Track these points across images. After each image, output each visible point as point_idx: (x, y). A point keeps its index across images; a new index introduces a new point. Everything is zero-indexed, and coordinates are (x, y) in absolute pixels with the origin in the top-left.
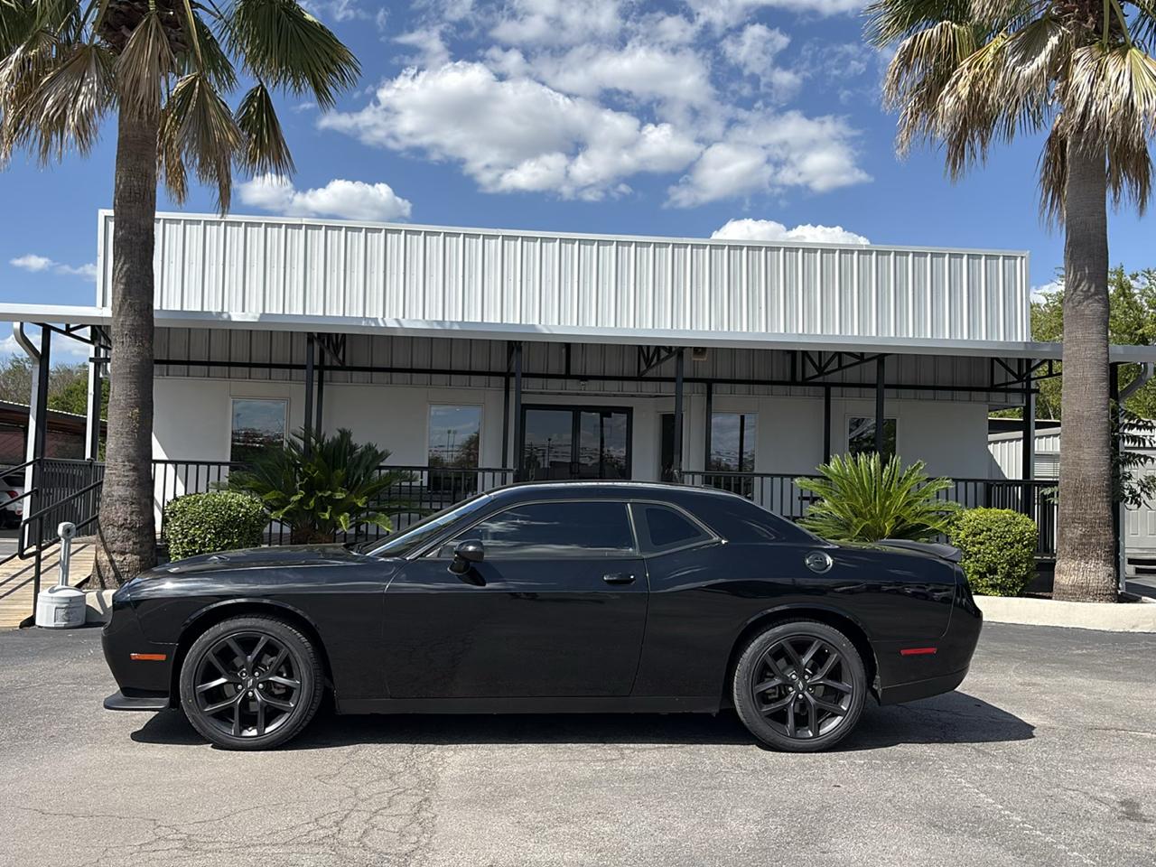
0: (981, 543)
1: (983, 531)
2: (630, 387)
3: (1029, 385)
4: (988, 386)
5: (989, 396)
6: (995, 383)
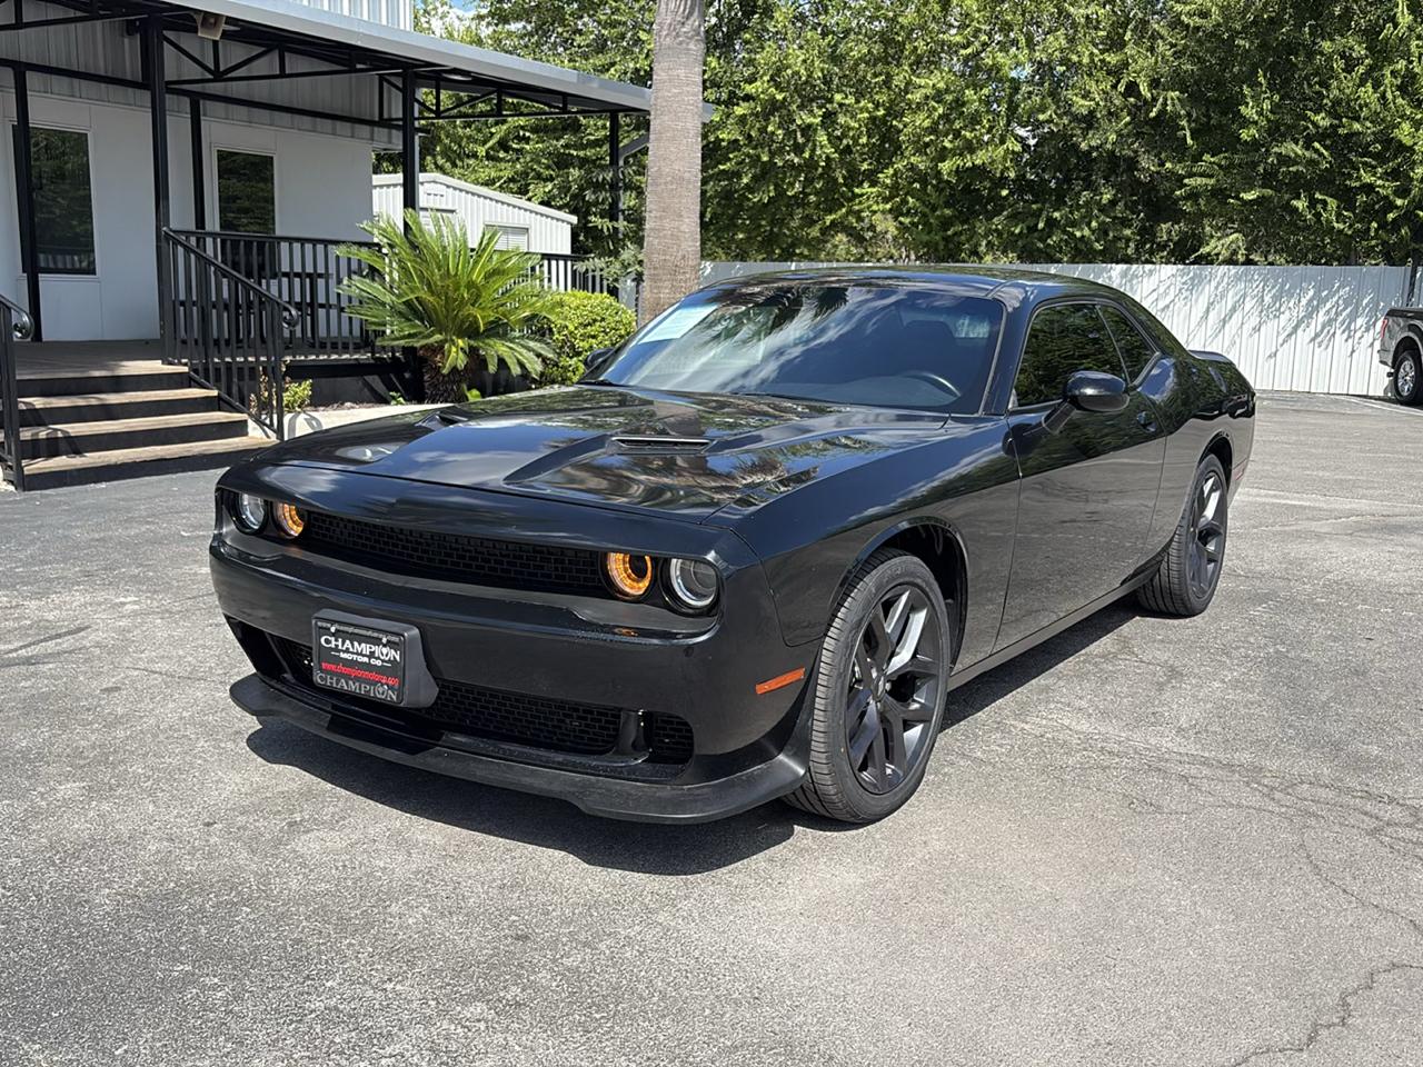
0: (594, 337)
1: (595, 321)
4: (377, 119)
5: (372, 133)
6: (386, 116)
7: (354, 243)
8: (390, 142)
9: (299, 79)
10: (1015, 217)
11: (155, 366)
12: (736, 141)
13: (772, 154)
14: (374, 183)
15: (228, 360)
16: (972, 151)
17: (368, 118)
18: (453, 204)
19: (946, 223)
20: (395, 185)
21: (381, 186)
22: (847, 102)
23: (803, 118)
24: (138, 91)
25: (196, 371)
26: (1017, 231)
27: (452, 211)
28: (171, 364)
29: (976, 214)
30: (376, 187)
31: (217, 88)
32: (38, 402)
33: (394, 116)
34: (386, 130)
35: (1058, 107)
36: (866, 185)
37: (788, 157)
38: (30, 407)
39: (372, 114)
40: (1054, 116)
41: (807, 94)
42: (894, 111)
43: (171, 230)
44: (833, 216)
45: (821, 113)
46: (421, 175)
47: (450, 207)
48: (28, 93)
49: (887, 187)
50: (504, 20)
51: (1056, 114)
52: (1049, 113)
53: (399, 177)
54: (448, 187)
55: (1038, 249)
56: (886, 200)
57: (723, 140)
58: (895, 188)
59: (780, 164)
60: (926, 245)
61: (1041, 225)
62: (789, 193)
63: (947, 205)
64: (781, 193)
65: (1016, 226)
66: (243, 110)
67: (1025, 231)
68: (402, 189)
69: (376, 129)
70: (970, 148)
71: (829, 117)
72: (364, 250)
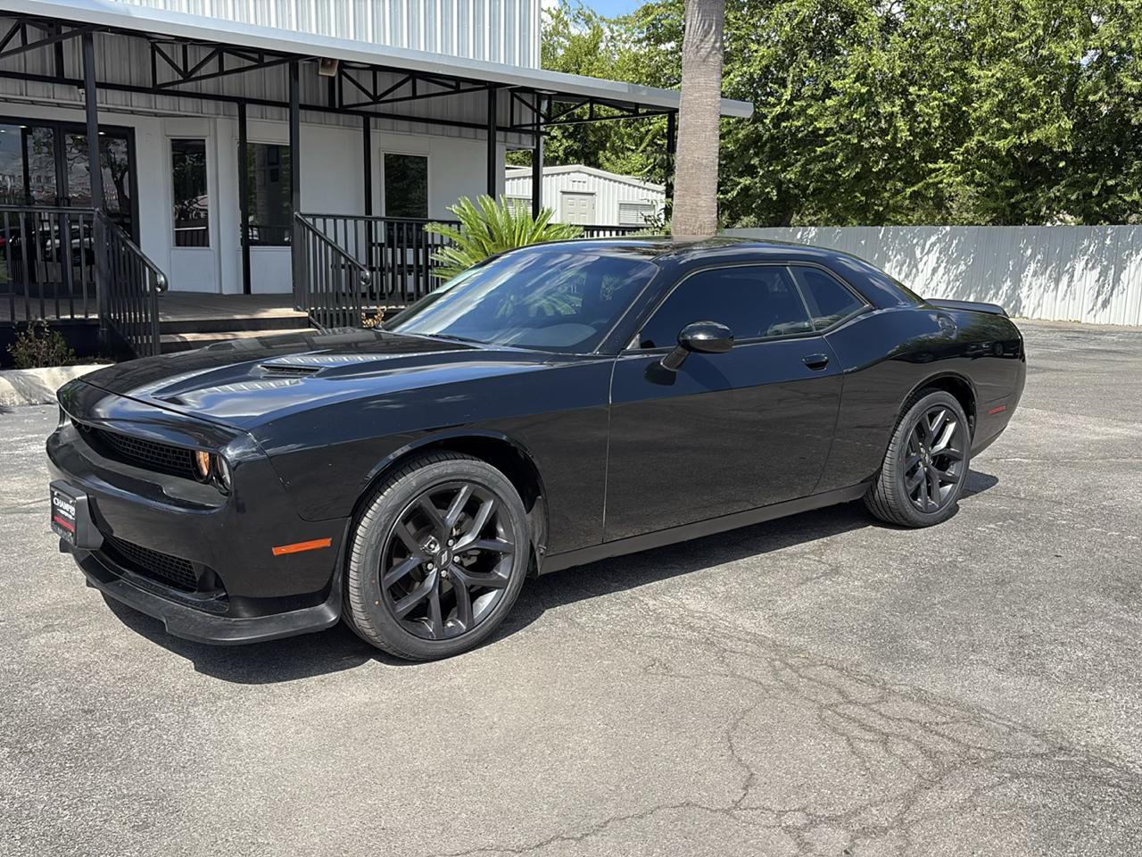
2: (139, 101)
3: (538, 128)
4: (509, 126)
5: (506, 137)
6: (516, 122)
7: (438, 221)
8: (520, 144)
9: (433, 98)
10: (1073, 185)
11: (289, 312)
12: (832, 129)
13: (861, 138)
14: (507, 177)
15: (344, 308)
16: (1030, 130)
17: (503, 126)
18: (594, 188)
19: (1010, 193)
20: (525, 177)
21: (513, 179)
22: (921, 93)
23: (885, 108)
24: (327, 114)
25: (313, 316)
26: (1073, 198)
27: (592, 194)
28: (298, 310)
29: (1039, 183)
30: (508, 179)
31: (382, 108)
32: (189, 337)
33: (523, 123)
34: (517, 134)
35: (1111, 88)
36: (941, 161)
37: (873, 140)
38: (183, 340)
39: (506, 122)
40: (1106, 96)
41: (893, 88)
42: (966, 99)
43: (301, 214)
44: (912, 189)
45: (900, 103)
46: (544, 168)
47: (591, 191)
48: (247, 119)
49: (958, 163)
50: (659, 41)
51: (1109, 95)
52: (1100, 93)
53: (529, 171)
54: (590, 175)
55: (1096, 213)
56: (957, 174)
57: (820, 129)
58: (967, 162)
59: (867, 146)
60: (995, 210)
61: (1095, 192)
62: (874, 170)
63: (1011, 177)
64: (866, 170)
65: (1072, 194)
66: (406, 124)
67: (1081, 197)
68: (531, 180)
69: (509, 134)
70: (1029, 127)
71: (909, 106)
72: (446, 226)
